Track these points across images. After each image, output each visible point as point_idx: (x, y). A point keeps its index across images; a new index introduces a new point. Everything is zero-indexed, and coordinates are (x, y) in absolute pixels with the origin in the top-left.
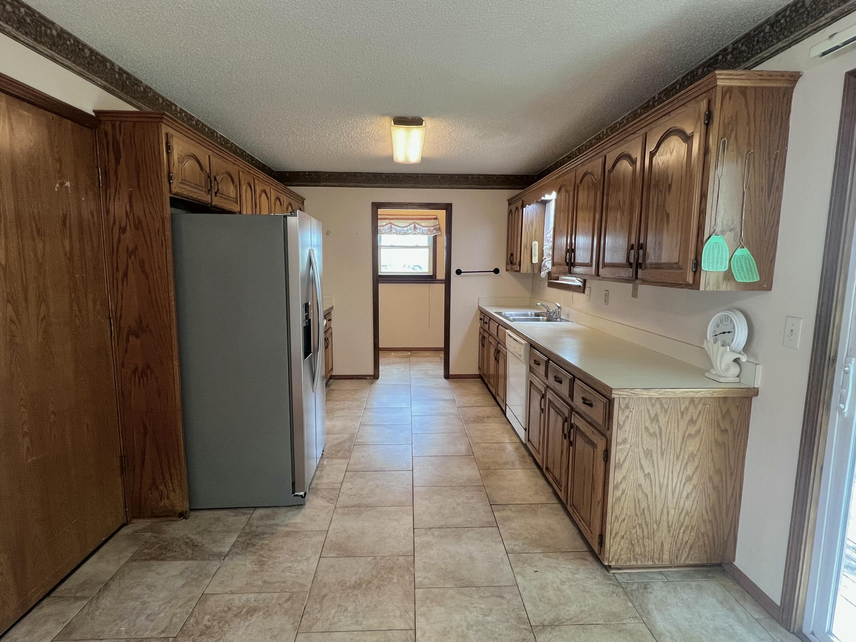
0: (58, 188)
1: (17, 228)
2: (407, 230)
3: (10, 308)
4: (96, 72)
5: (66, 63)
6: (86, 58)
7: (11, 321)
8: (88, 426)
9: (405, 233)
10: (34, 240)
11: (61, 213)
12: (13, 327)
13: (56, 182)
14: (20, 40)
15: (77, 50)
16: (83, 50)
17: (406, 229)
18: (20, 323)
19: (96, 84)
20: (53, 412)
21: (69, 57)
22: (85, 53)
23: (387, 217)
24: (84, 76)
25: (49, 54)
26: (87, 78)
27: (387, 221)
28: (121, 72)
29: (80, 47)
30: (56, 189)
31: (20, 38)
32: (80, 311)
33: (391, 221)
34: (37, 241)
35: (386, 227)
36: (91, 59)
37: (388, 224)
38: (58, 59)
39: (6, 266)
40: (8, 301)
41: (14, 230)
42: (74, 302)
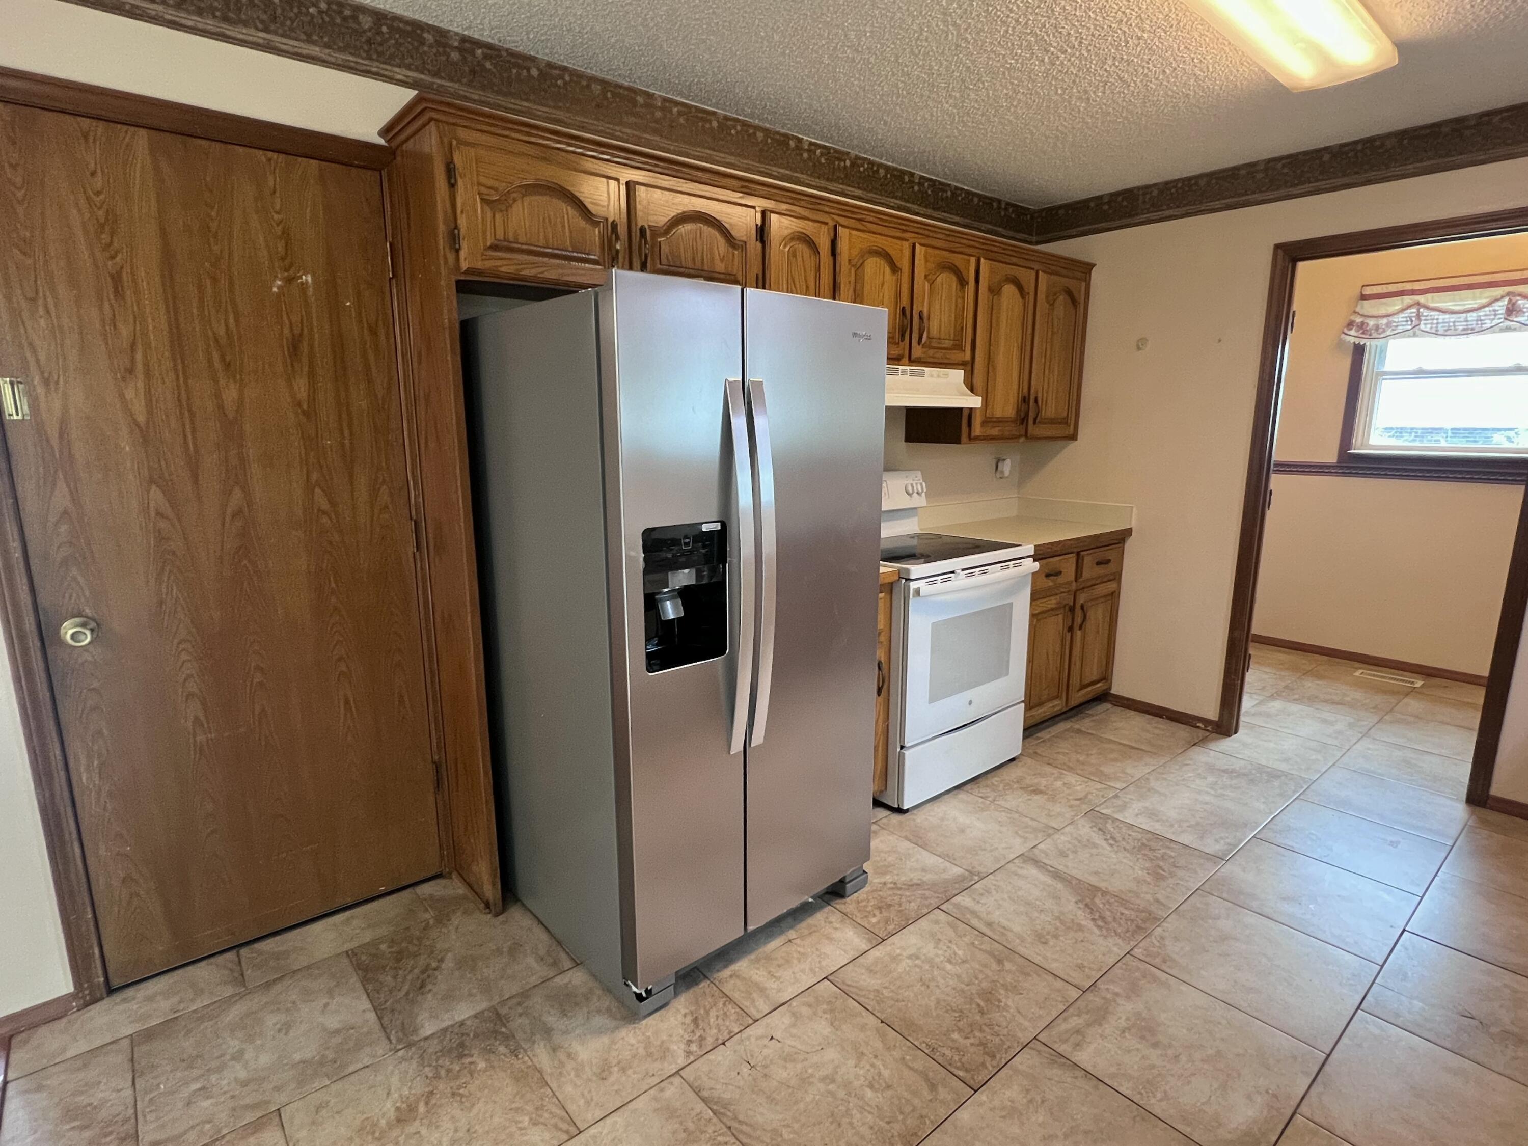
0: (278, 288)
1: (174, 360)
2: (1479, 319)
3: (156, 494)
4: (392, 57)
5: (305, 52)
6: (364, 31)
7: (158, 514)
8: (347, 702)
9: (1469, 331)
10: (215, 381)
11: (286, 331)
12: (163, 524)
13: (276, 277)
14: (185, 26)
15: (338, 21)
16: (355, 18)
17: (1472, 316)
18: (179, 520)
19: (391, 80)
20: (259, 668)
21: (315, 38)
22: (359, 24)
23: (1408, 287)
24: (356, 69)
25: (261, 41)
26: (366, 73)
27: (1408, 300)
28: (467, 45)
29: (347, 12)
30: (275, 289)
31: (184, 22)
32: (333, 503)
33: (1421, 299)
34: (222, 382)
35: (1400, 318)
36: (379, 33)
37: (1409, 307)
38: (284, 47)
39: (148, 427)
40: (151, 481)
41: (168, 364)
42: (317, 490)
